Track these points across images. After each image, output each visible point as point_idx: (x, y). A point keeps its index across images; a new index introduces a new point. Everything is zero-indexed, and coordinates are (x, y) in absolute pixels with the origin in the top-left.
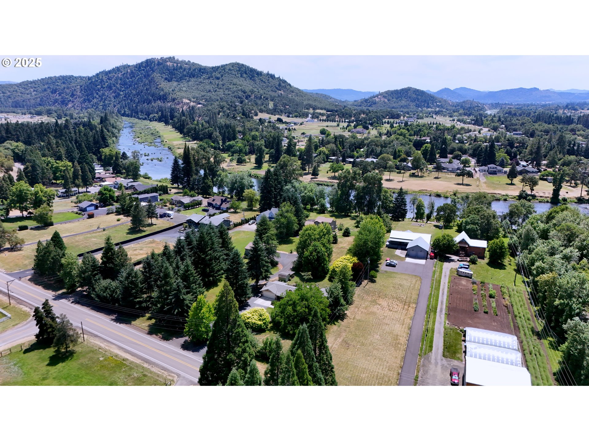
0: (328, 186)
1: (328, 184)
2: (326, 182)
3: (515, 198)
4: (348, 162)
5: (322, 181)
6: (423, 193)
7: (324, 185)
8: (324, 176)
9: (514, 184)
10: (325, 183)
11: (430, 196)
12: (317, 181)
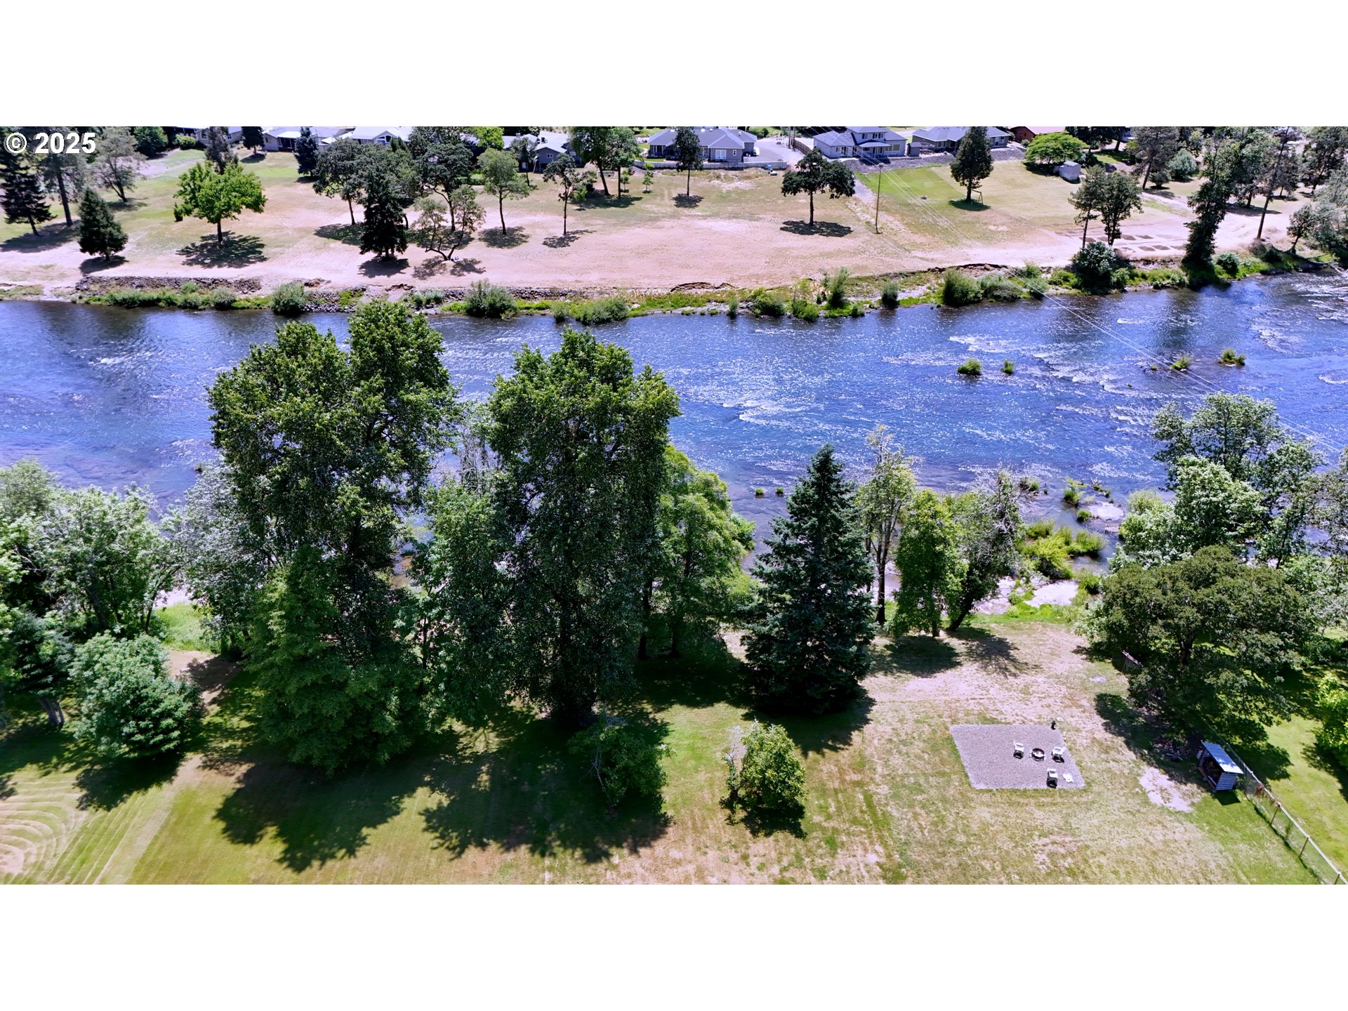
0: (190, 307)
1: (193, 297)
2: (176, 282)
3: (1066, 279)
4: (275, 145)
5: (156, 283)
6: (696, 302)
7: (171, 305)
8: (159, 242)
9: (977, 206)
10: (171, 293)
11: (732, 315)
12: (121, 282)
